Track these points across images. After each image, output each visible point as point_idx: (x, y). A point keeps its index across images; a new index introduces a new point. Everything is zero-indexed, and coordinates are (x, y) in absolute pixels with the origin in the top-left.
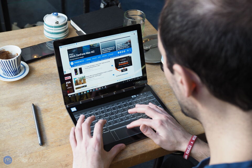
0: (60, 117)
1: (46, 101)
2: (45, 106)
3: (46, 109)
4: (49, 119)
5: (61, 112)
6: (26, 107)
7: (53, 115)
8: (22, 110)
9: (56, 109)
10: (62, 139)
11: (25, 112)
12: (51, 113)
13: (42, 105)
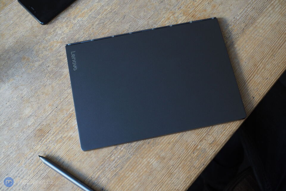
0: (70, 134)
1: (31, 114)
2: (34, 123)
3: (40, 130)
4: (57, 148)
5: (67, 124)
6: (5, 142)
7: (59, 137)
8: (4, 150)
9: (55, 121)
10: (99, 175)
11: (12, 153)
12: (53, 135)
13: (30, 125)
